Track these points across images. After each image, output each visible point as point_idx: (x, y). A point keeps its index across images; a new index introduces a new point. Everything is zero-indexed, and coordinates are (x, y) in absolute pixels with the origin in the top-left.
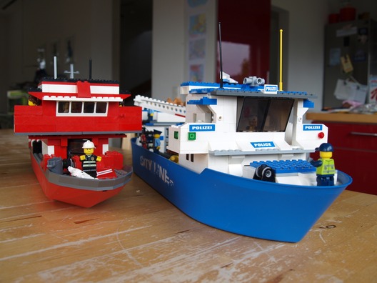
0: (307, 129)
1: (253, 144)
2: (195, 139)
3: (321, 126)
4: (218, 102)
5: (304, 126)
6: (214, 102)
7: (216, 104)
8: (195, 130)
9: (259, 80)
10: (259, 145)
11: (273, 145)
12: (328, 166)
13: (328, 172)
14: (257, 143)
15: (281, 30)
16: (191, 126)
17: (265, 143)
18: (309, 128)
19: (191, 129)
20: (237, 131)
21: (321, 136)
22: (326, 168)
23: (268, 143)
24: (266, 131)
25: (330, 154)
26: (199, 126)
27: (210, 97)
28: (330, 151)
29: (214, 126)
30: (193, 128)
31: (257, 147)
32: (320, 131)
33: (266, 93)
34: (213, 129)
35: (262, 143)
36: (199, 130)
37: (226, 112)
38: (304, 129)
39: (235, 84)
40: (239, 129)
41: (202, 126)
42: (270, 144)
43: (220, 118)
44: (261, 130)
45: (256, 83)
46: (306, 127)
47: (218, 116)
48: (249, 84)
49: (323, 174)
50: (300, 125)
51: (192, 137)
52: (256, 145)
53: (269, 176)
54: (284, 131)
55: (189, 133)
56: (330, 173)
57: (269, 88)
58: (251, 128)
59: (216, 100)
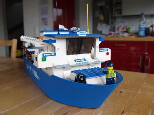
0: (101, 51)
1: (75, 60)
2: (46, 60)
3: (108, 49)
4: (57, 41)
5: (100, 50)
6: (55, 41)
7: (56, 42)
8: (46, 56)
9: (77, 29)
10: (78, 61)
11: (85, 60)
12: (112, 73)
13: (111, 76)
14: (77, 60)
15: (87, 4)
16: (43, 54)
17: (81, 59)
18: (102, 50)
19: (43, 56)
20: (67, 55)
21: (108, 54)
22: (110, 75)
23: (82, 59)
24: (82, 54)
25: (112, 68)
26: (48, 54)
27: (53, 39)
28: (112, 66)
29: (55, 53)
30: (44, 55)
31: (78, 62)
32: (107, 52)
33: (80, 35)
34: (55, 55)
35: (80, 59)
36: (48, 56)
37: (61, 46)
38: (100, 51)
39: (66, 30)
40: (68, 54)
41: (49, 54)
42: (83, 60)
43: (58, 49)
44: (79, 53)
45: (75, 30)
46: (101, 50)
47: (57, 48)
48: (72, 31)
49: (109, 78)
50: (98, 49)
51: (44, 59)
52: (77, 61)
53: (82, 79)
54: (90, 53)
55: (43, 58)
56: (112, 77)
57: (82, 33)
58: (74, 52)
59: (55, 40)
